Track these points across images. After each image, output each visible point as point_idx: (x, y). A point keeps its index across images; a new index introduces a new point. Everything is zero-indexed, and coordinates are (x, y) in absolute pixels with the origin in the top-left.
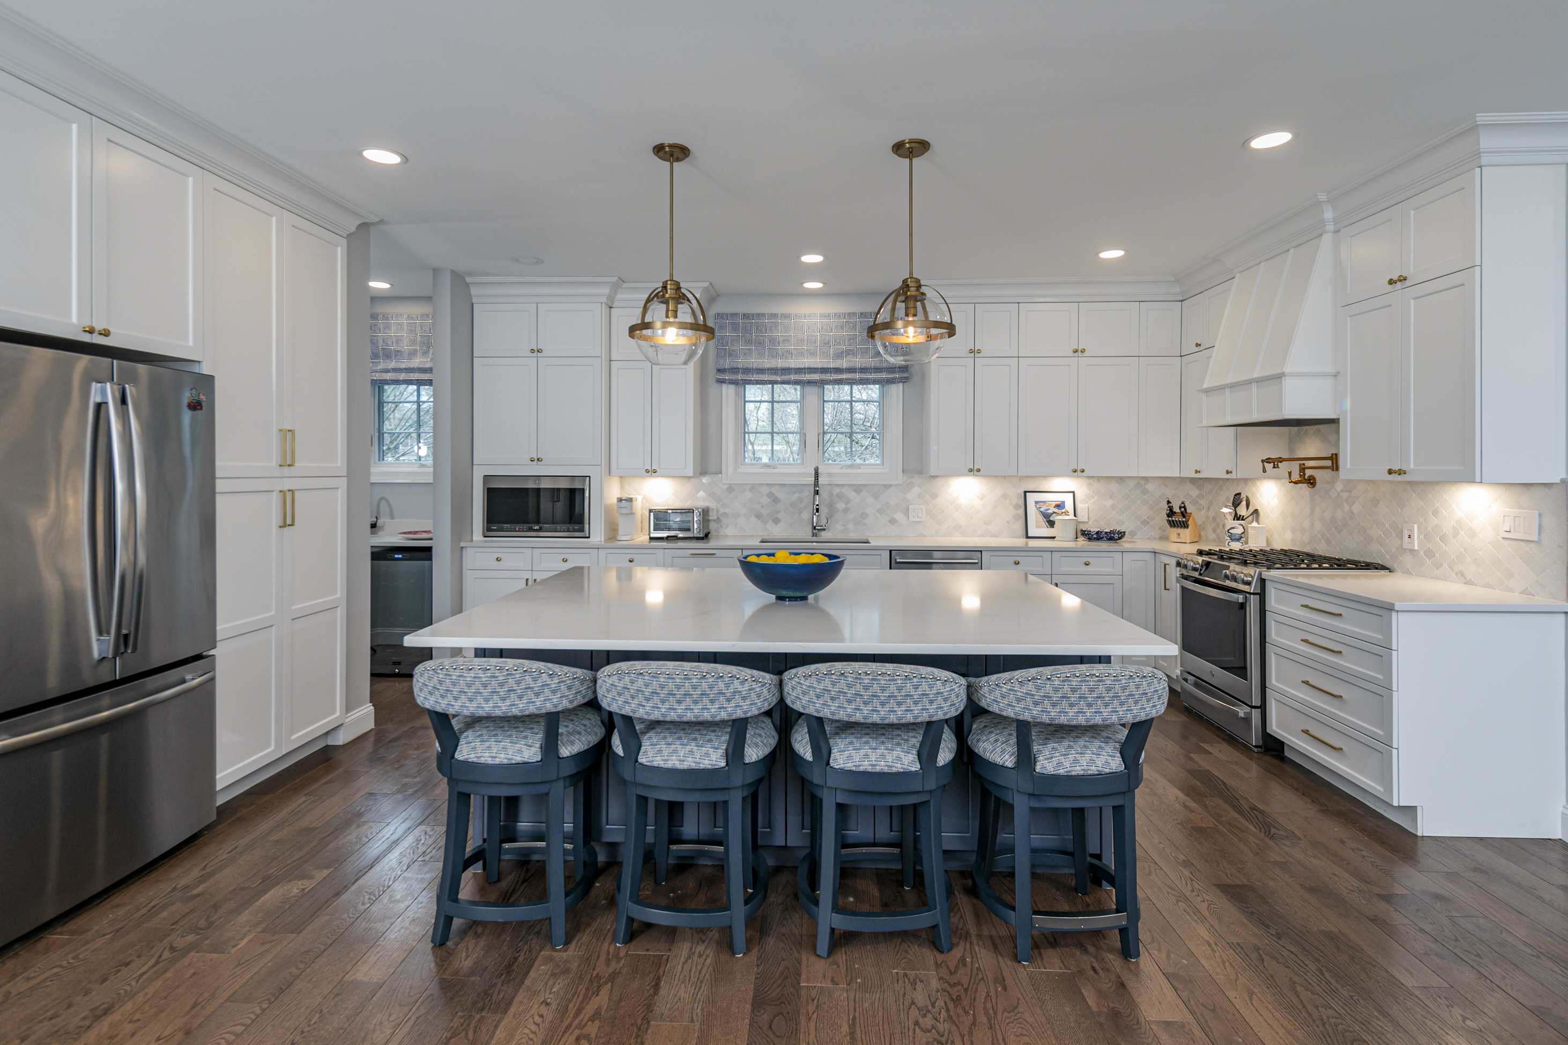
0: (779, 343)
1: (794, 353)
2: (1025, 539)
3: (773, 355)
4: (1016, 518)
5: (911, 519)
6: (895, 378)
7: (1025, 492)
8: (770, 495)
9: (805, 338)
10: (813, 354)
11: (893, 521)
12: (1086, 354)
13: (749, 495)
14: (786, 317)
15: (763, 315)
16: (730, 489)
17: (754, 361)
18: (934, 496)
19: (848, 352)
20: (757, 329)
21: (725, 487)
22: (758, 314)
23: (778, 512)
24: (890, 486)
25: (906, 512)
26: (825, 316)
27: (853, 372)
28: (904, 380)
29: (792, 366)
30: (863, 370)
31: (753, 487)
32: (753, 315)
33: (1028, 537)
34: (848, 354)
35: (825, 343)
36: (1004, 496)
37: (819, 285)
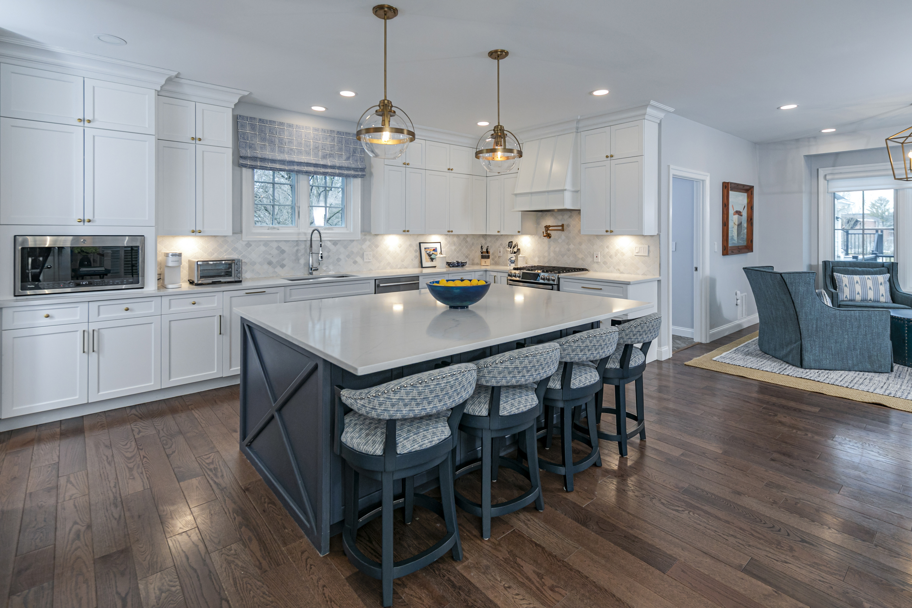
0: (286, 144)
1: (296, 151)
2: (421, 269)
3: (282, 151)
4: (416, 257)
5: (365, 260)
6: (358, 175)
7: (420, 243)
8: (278, 248)
9: (303, 142)
10: (308, 154)
11: (355, 262)
12: (453, 171)
13: (263, 248)
14: (290, 126)
15: (274, 122)
16: (249, 244)
17: (268, 154)
18: (377, 246)
19: (331, 155)
20: (270, 131)
21: (244, 243)
22: (270, 121)
23: (283, 259)
24: (353, 241)
25: (362, 256)
26: (316, 130)
27: (333, 168)
28: (362, 176)
29: (296, 160)
30: (340, 168)
31: (266, 243)
32: (267, 121)
33: (422, 267)
34: (330, 157)
35: (316, 148)
36: (411, 245)
37: (322, 109)
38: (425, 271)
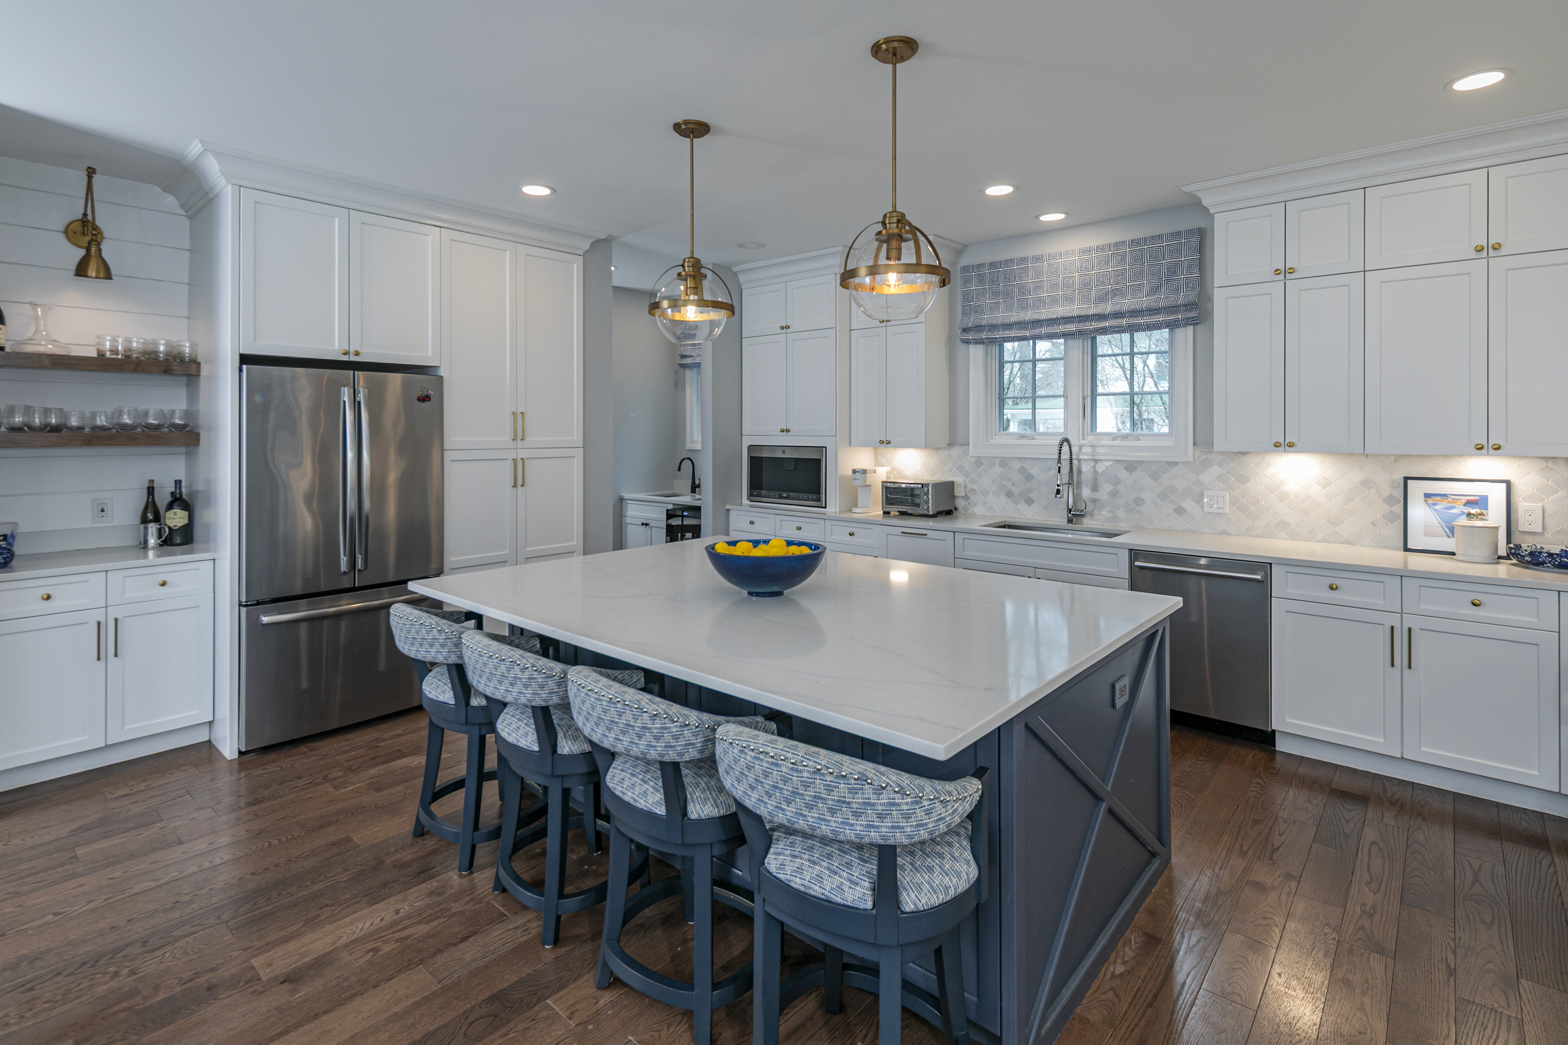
0: (1030, 292)
1: (1047, 301)
2: (1402, 554)
3: (1023, 307)
4: (1389, 518)
5: (1207, 509)
6: (1177, 321)
7: (1406, 479)
8: (1022, 470)
9: (1061, 281)
10: (1069, 300)
11: (1180, 511)
12: (1503, 251)
13: (998, 470)
14: (1037, 259)
15: (1012, 260)
16: (979, 462)
17: (1000, 316)
18: (1244, 479)
19: (1115, 293)
20: (1005, 278)
21: (973, 460)
22: (1006, 261)
23: (1031, 491)
24: (1176, 463)
25: (1199, 499)
26: (1085, 252)
27: (1120, 317)
28: (1194, 322)
29: (1043, 317)
30: (1134, 313)
31: (1004, 462)
32: (1000, 263)
33: (1406, 549)
34: (1114, 295)
35: (1085, 285)
36: (1366, 483)
37: (1060, 216)
38: (1418, 562)
